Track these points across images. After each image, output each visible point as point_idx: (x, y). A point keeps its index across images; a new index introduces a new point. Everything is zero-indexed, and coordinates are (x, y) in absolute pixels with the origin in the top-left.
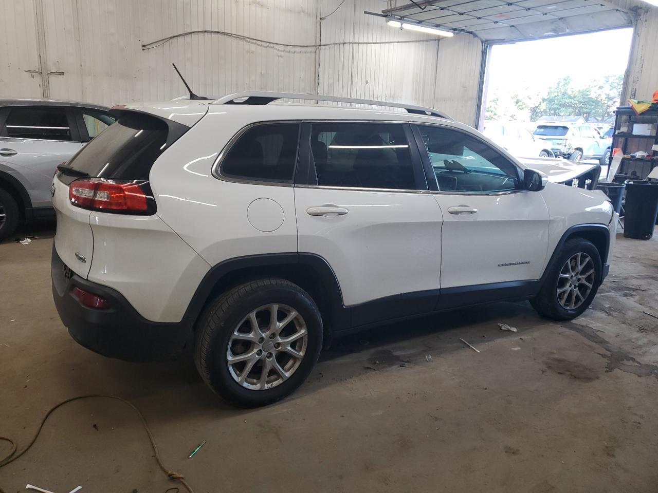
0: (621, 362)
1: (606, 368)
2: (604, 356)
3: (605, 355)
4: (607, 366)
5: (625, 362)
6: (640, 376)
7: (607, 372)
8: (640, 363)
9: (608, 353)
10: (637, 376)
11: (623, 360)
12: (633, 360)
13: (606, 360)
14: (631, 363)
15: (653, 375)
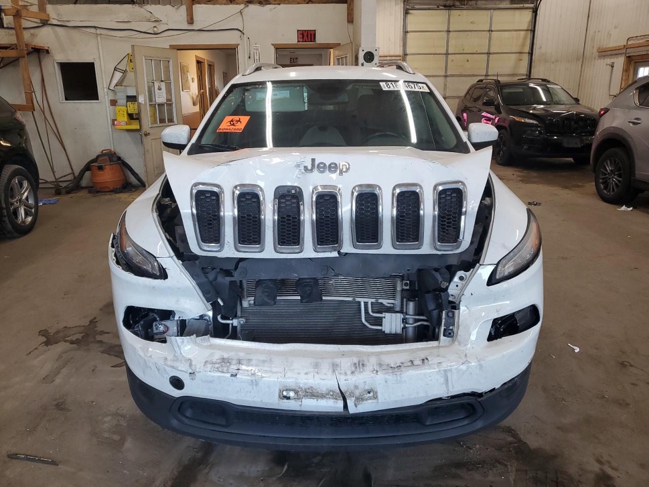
0: (84, 334)
1: (96, 322)
2: (102, 333)
3: (101, 335)
4: (96, 323)
5: (79, 336)
6: (66, 327)
7: (95, 318)
8: (66, 341)
9: (99, 338)
10: (68, 326)
11: (82, 337)
12: (72, 342)
13: (99, 329)
14: (74, 338)
15: (52, 334)
